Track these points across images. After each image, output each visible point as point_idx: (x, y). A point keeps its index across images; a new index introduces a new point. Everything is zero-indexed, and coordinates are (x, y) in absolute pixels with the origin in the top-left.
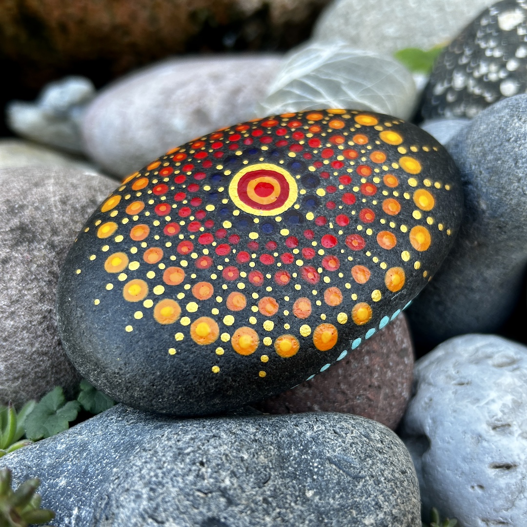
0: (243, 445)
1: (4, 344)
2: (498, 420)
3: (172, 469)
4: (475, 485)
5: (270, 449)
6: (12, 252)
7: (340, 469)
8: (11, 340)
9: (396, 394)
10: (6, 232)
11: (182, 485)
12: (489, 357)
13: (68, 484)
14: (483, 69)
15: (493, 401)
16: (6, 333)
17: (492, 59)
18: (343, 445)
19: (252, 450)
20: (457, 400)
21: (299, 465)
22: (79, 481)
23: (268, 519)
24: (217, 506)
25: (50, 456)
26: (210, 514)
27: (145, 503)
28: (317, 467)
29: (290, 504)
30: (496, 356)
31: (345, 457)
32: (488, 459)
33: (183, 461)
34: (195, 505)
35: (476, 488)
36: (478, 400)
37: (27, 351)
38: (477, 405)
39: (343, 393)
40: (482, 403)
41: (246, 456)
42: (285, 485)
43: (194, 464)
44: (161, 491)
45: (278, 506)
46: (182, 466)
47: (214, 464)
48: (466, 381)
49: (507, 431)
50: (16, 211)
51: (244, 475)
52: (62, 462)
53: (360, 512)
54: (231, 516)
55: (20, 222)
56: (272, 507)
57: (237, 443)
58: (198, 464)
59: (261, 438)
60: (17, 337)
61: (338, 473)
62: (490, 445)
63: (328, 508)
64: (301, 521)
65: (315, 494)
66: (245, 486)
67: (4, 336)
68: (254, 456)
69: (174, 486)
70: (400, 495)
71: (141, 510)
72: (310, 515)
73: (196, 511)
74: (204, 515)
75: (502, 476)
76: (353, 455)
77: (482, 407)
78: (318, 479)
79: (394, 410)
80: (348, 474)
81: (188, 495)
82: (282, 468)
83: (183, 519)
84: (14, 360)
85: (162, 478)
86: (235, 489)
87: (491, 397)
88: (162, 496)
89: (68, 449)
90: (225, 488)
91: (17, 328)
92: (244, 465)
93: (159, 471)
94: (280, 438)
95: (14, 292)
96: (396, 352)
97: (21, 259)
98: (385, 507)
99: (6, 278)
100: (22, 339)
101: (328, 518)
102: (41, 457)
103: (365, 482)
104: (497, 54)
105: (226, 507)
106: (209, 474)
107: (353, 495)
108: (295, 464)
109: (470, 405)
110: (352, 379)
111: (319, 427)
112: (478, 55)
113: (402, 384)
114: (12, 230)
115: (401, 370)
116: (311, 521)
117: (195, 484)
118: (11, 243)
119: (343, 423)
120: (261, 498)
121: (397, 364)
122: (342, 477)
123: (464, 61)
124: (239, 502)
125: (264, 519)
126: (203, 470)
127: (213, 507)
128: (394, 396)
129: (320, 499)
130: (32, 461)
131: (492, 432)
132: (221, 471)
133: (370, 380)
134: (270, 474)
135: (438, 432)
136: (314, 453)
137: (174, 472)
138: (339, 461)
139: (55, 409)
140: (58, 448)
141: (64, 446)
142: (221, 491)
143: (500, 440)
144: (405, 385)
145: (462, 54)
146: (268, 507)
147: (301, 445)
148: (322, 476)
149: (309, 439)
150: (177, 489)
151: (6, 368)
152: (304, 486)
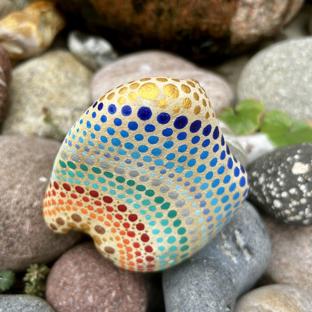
14: (271, 186)
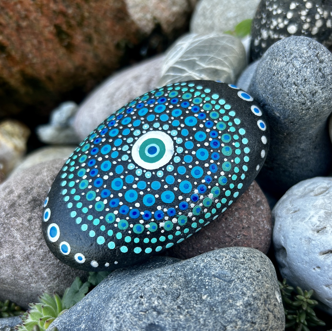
0: (164, 281)
1: (42, 262)
2: (317, 227)
3: (126, 304)
4: (315, 267)
5: (180, 279)
6: (32, 214)
7: (220, 279)
8: (45, 259)
9: (260, 228)
10: (27, 204)
11: (131, 311)
12: (312, 191)
13: (86, 326)
14: (275, 23)
15: (313, 216)
16: (41, 257)
17: (278, 16)
18: (221, 265)
19: (169, 282)
20: (293, 221)
21: (197, 283)
22: (90, 323)
23: (181, 317)
24: (152, 317)
25: (74, 314)
26: (149, 322)
27: (115, 325)
28: (207, 282)
29: (193, 306)
30: (316, 189)
31: (222, 272)
32: (317, 251)
33: (131, 298)
34: (140, 320)
35: (316, 269)
36: (304, 218)
37: (55, 263)
38: (304, 221)
39: (229, 236)
40: (307, 219)
41: (165, 287)
42: (190, 297)
43: (137, 298)
44: (122, 317)
45: (187, 308)
46: (131, 301)
47: (148, 295)
48: (297, 209)
49: (325, 231)
50: (29, 192)
51: (165, 296)
52: (81, 316)
53: (234, 300)
54: (161, 320)
55: (32, 197)
56: (183, 309)
57: (160, 281)
58: (139, 298)
59: (174, 275)
60: (47, 257)
61: (219, 281)
62: (316, 242)
63: (215, 302)
64: (200, 313)
65: (208, 297)
66: (166, 302)
67: (40, 258)
68: (170, 285)
69: (128, 313)
70: (257, 285)
71: (114, 329)
72: (205, 308)
73: (141, 322)
74: (146, 323)
75: (328, 258)
76: (226, 269)
77: (307, 222)
78: (208, 288)
79: (263, 238)
80: (225, 281)
81: (136, 315)
82: (187, 287)
83: (135, 328)
84: (50, 270)
85: (122, 310)
86: (161, 305)
87: (311, 215)
88: (123, 319)
89: (83, 308)
90: (155, 307)
91: (46, 252)
92: (165, 291)
93: (120, 307)
94: (186, 272)
95: (38, 234)
96: (254, 205)
97: (37, 216)
98: (248, 293)
99: (33, 228)
100: (50, 257)
101: (216, 307)
102: (70, 316)
103: (234, 283)
104: (279, 11)
105: (157, 316)
106: (145, 301)
107: (229, 291)
108: (195, 283)
109: (300, 223)
110: (231, 227)
111: (207, 259)
112: (270, 16)
113: (263, 221)
114: (29, 202)
115: (260, 214)
116: (206, 312)
117: (139, 308)
118: (30, 209)
119: (221, 254)
120: (176, 307)
121: (257, 211)
122: (222, 283)
123: (264, 21)
124: (164, 312)
125: (179, 317)
126: (142, 300)
127: (150, 318)
128: (260, 229)
129: (210, 299)
130: (66, 319)
131: (316, 234)
132: (152, 298)
133: (242, 225)
134: (180, 293)
135: (287, 243)
136: (205, 275)
137: (127, 305)
138: (219, 275)
139: (78, 289)
140: (78, 309)
141: (81, 307)
142: (153, 308)
143: (321, 238)
144: (265, 221)
145: (262, 18)
146: (180, 310)
147: (198, 272)
148: (211, 286)
149: (202, 268)
150: (130, 314)
151: (48, 275)
152: (201, 294)
